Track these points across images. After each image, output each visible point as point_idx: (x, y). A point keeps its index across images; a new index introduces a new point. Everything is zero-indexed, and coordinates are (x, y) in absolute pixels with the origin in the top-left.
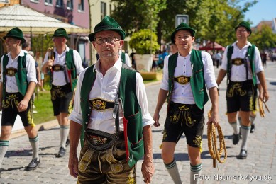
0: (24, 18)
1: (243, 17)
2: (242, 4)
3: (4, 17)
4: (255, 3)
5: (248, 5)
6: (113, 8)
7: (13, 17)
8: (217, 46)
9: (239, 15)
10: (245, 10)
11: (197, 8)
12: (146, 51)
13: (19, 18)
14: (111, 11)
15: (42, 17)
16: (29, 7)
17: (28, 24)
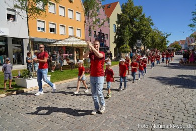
1: (166, 39)
2: (165, 35)
4: (170, 34)
5: (168, 35)
7: (69, 41)
8: (156, 50)
9: (164, 39)
10: (166, 37)
11: (145, 37)
12: (125, 52)
17: (72, 43)
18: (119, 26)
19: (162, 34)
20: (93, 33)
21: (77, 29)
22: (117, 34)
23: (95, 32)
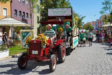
0: (11, 21)
1: (81, 21)
2: (81, 17)
3: (5, 21)
4: (85, 17)
5: (83, 17)
6: (41, 18)
7: (7, 21)
10: (82, 19)
13: (9, 21)
14: (40, 19)
15: (16, 21)
16: (13, 18)
17: (12, 23)
18: (43, 8)
19: (78, 16)
20: (18, 13)
21: (4, 9)
22: (42, 15)
23: (20, 12)
